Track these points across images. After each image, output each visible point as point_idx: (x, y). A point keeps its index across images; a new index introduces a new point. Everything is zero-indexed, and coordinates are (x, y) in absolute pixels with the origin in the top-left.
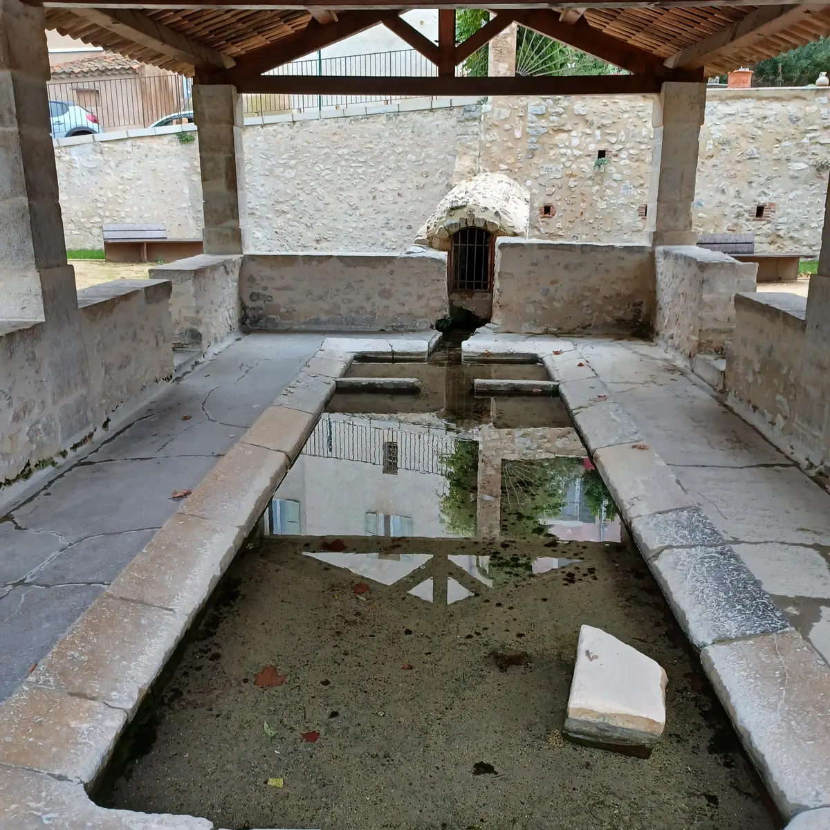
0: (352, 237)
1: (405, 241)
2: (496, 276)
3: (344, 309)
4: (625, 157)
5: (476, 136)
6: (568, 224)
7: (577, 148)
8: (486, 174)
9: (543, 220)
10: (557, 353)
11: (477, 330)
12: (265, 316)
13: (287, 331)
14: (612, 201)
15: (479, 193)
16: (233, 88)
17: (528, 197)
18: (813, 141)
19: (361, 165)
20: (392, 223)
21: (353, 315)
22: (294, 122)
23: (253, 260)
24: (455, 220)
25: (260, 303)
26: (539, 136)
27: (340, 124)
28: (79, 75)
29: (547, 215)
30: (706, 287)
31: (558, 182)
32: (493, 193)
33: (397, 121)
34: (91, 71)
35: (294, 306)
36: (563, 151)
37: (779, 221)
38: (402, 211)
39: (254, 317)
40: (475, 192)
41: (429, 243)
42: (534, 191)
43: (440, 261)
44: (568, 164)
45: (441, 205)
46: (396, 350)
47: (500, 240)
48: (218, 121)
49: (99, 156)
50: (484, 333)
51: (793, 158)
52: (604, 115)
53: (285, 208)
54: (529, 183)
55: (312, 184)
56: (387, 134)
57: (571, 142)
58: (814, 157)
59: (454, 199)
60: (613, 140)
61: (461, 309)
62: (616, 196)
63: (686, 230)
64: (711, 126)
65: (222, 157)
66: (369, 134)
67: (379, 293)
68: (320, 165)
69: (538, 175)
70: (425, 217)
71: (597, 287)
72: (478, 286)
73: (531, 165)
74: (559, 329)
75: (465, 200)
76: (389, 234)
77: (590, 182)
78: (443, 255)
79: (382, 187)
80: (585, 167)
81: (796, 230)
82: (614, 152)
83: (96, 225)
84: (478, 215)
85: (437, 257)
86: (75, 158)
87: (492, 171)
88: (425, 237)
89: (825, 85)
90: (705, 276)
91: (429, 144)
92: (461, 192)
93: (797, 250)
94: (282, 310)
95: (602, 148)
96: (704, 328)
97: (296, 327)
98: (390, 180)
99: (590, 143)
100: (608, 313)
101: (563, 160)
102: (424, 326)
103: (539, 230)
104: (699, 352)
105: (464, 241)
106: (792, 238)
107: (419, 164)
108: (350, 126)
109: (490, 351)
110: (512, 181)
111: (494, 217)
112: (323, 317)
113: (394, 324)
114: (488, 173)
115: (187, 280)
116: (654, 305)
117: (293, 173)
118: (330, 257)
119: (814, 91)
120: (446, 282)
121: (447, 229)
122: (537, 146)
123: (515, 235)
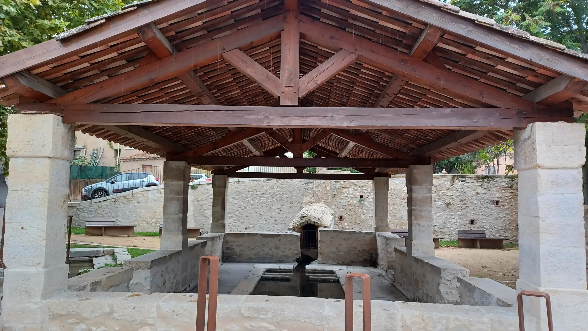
0: (260, 227)
1: (283, 229)
2: (319, 242)
3: (261, 254)
4: (371, 198)
5: (312, 189)
6: (350, 224)
7: (351, 194)
8: (316, 203)
9: (340, 222)
10: (340, 270)
11: (312, 262)
12: (230, 256)
13: (239, 262)
14: (367, 215)
15: (313, 211)
16: (227, 176)
17: (333, 213)
18: (444, 194)
19: (265, 198)
20: (278, 222)
21: (265, 256)
22: (239, 182)
23: (228, 235)
24: (303, 221)
25: (229, 251)
26: (336, 189)
27: (257, 183)
28: (145, 159)
29: (341, 220)
30: (388, 246)
31: (345, 207)
32: (318, 211)
33: (281, 182)
34: (150, 158)
35: (243, 252)
36: (346, 195)
37: (435, 225)
38: (282, 217)
39: (227, 256)
40: (311, 211)
41: (294, 229)
42: (335, 210)
43: (297, 236)
44: (348, 200)
45: (298, 215)
46: (281, 268)
47: (320, 229)
48: (220, 187)
49: (159, 195)
50: (314, 263)
51: (437, 200)
52: (361, 182)
53: (233, 215)
54: (333, 207)
55: (245, 206)
56: (276, 187)
57: (349, 192)
58: (444, 200)
59: (303, 213)
60: (366, 191)
61: (306, 255)
62: (368, 213)
63: (386, 227)
64: (403, 187)
65: (221, 199)
66: (269, 187)
67: (275, 247)
68: (249, 198)
69: (337, 204)
70: (291, 220)
71: (356, 247)
72: (312, 246)
73: (334, 200)
74: (343, 263)
75: (307, 214)
76: (276, 226)
77: (357, 207)
78: (299, 234)
79: (274, 207)
80: (355, 202)
81: (442, 228)
82: (366, 196)
83: (154, 222)
84: (311, 219)
85: (296, 235)
86: (150, 195)
87: (318, 202)
88: (292, 227)
89: (445, 174)
90: (388, 242)
91: (293, 191)
92: (306, 211)
93: (443, 236)
94: (238, 254)
95: (362, 194)
96: (389, 260)
97: (243, 261)
98: (277, 205)
99: (356, 193)
100: (361, 257)
101: (347, 199)
102: (291, 261)
103: (338, 226)
104: (389, 269)
105: (306, 229)
106: (440, 231)
107: (289, 198)
108: (262, 184)
109: (316, 269)
110: (326, 206)
111: (318, 220)
112: (253, 257)
113: (280, 260)
114: (317, 203)
115: (210, 241)
116: (377, 254)
117: (237, 201)
118: (257, 234)
119: (441, 176)
120: (300, 244)
121: (300, 224)
122: (336, 193)
123: (326, 227)
